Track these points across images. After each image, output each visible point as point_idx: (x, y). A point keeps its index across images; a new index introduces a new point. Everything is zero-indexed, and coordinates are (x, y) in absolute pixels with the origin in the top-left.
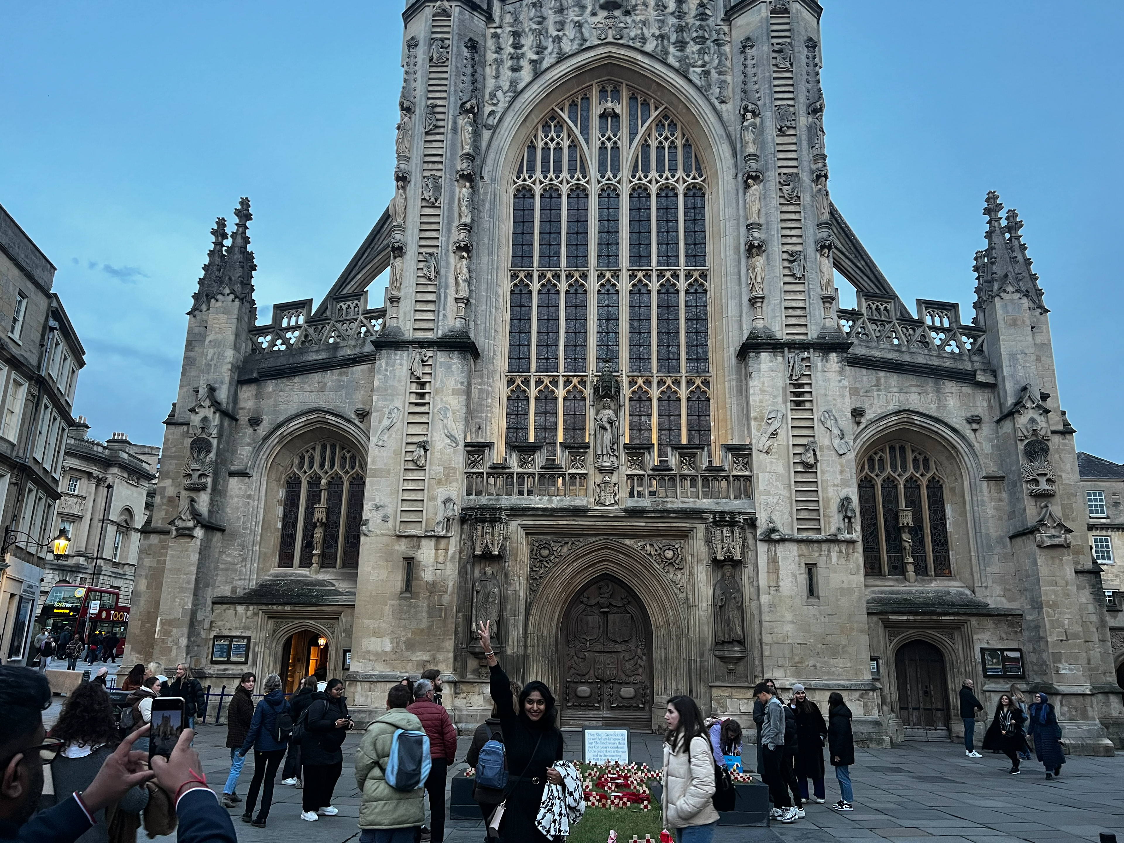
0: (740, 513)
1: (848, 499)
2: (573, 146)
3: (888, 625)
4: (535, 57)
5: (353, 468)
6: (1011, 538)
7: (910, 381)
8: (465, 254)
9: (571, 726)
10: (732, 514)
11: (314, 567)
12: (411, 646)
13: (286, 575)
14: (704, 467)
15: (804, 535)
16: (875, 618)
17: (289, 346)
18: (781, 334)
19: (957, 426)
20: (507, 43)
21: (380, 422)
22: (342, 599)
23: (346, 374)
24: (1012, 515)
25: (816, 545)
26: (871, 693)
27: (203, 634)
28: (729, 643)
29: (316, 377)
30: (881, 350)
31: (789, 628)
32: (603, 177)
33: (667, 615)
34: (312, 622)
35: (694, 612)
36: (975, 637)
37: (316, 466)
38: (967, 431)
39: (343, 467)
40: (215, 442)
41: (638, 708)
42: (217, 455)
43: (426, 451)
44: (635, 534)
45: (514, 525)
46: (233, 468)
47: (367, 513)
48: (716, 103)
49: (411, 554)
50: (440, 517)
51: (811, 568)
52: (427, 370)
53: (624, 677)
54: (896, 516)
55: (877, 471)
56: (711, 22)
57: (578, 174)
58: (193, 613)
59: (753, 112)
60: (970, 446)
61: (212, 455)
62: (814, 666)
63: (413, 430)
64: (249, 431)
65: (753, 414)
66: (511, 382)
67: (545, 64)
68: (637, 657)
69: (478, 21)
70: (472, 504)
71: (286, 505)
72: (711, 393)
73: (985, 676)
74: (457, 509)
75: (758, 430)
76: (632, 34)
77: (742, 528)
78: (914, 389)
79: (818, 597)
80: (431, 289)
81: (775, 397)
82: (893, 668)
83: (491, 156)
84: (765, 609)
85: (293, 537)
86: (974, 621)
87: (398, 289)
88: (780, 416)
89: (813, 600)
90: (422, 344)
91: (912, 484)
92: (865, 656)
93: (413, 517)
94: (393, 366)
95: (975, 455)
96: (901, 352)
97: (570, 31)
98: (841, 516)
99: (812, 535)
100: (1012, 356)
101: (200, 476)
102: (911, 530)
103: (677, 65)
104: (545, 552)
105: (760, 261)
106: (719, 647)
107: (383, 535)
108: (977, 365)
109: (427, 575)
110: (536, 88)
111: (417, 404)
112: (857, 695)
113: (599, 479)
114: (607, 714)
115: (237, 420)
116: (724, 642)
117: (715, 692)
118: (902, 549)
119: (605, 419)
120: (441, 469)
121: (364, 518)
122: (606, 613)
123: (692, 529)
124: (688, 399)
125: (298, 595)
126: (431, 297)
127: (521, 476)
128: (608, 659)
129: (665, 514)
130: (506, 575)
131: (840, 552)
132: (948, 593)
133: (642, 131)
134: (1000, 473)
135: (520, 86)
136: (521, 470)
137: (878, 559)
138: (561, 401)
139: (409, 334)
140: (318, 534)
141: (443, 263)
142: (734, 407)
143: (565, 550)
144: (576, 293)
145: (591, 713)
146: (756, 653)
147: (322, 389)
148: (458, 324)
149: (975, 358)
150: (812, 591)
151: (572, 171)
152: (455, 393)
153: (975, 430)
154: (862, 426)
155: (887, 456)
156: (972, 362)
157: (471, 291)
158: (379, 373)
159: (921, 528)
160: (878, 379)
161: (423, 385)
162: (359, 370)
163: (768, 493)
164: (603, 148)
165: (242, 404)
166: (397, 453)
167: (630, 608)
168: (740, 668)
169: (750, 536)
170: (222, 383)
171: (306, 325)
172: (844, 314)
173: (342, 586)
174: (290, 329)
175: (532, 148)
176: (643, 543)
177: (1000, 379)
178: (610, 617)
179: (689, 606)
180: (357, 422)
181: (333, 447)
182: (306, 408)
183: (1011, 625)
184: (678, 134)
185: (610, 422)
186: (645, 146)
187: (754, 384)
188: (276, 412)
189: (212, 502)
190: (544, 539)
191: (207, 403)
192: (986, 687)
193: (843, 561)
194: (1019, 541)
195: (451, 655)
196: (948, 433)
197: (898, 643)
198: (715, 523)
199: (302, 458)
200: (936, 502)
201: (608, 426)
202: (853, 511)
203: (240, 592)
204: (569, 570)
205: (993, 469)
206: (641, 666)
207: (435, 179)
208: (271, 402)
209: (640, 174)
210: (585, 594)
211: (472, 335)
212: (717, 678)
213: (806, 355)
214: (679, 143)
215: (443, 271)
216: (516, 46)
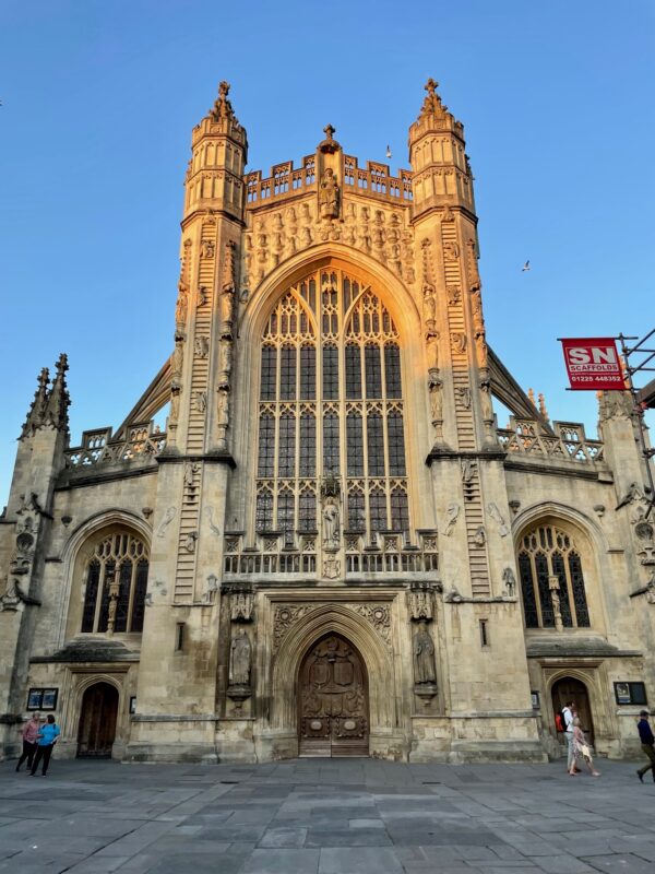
0: (430, 582)
1: (509, 569)
2: (303, 315)
3: (544, 666)
4: (276, 253)
5: (140, 553)
6: (632, 596)
7: (552, 481)
8: (225, 393)
9: (306, 753)
10: (424, 582)
11: (109, 631)
12: (182, 692)
13: (87, 638)
14: (402, 547)
15: (478, 597)
16: (534, 661)
17: (94, 462)
18: (455, 448)
19: (587, 514)
20: (257, 242)
21: (161, 518)
22: (130, 657)
23: (136, 482)
24: (631, 580)
25: (487, 605)
26: (532, 720)
27: (22, 688)
28: (425, 683)
29: (113, 486)
30: (529, 458)
31: (469, 670)
32: (326, 335)
33: (378, 663)
34: (106, 675)
35: (398, 659)
36: (609, 673)
37: (112, 552)
38: (595, 515)
39: (132, 552)
40: (35, 537)
41: (358, 737)
42: (37, 546)
43: (195, 539)
44: (353, 600)
45: (261, 596)
46: (49, 556)
47: (151, 587)
48: (405, 283)
49: (183, 620)
50: (206, 590)
51: (483, 623)
52: (197, 478)
53: (347, 713)
54: (547, 583)
55: (531, 547)
56: (401, 227)
57: (308, 334)
58: (15, 671)
59: (431, 291)
60: (597, 527)
61: (33, 547)
62: (489, 700)
63: (185, 523)
64: (62, 526)
65: (437, 507)
66: (260, 484)
67: (283, 258)
68: (357, 697)
69: (236, 227)
70: (229, 580)
71: (88, 583)
72: (408, 491)
73: (618, 703)
74: (219, 583)
75: (441, 519)
76: (345, 237)
77: (432, 593)
78: (554, 486)
79: (490, 645)
80: (201, 418)
81: (453, 494)
82: (550, 699)
83: (246, 322)
84: (451, 656)
85: (93, 609)
86: (607, 661)
87: (176, 419)
88: (456, 508)
89: (486, 648)
90: (193, 459)
91: (557, 558)
92: (528, 690)
93: (184, 591)
94: (172, 475)
95: (601, 535)
96: (544, 459)
97: (302, 235)
98: (504, 583)
99: (483, 597)
100: (623, 462)
101: (24, 563)
102: (558, 592)
103: (377, 257)
104: (285, 616)
105: (438, 395)
106: (418, 687)
107: (162, 605)
108: (600, 469)
109: (195, 636)
110: (277, 273)
111: (189, 504)
112: (522, 721)
113: (326, 557)
114: (334, 743)
115: (53, 519)
116: (420, 683)
117: (416, 723)
118: (552, 607)
119: (329, 513)
120: (207, 553)
121: (148, 591)
122: (332, 663)
123: (395, 596)
124: (392, 496)
125: (96, 653)
126: (201, 424)
127: (266, 557)
128: (335, 699)
129: (375, 584)
130: (256, 635)
131: (505, 610)
132: (588, 640)
133: (353, 303)
134: (620, 548)
135: (266, 273)
136: (267, 553)
137: (535, 615)
138: (297, 498)
139: (183, 452)
140: (113, 606)
141: (210, 400)
142: (425, 502)
143: (301, 614)
144: (308, 418)
145: (322, 743)
146: (446, 690)
147: (118, 493)
148: (220, 444)
149: (598, 463)
150: (485, 641)
151: (303, 330)
152: (217, 495)
153: (600, 516)
154: (518, 515)
155: (537, 536)
156: (595, 465)
157: (230, 419)
158: (160, 480)
159: (566, 591)
160: (528, 480)
161: (193, 489)
162: (146, 479)
163: (450, 566)
164: (325, 316)
165: (56, 507)
166: (172, 542)
167: (351, 658)
168: (434, 702)
169: (438, 600)
170: (43, 491)
171: (106, 447)
172: (501, 432)
173: (130, 646)
174: (94, 449)
175: (274, 315)
176: (359, 607)
177: (615, 478)
178: (336, 665)
179: (394, 654)
180: (144, 518)
181: (126, 538)
182: (104, 508)
183: (635, 664)
184: (379, 305)
185: (334, 515)
186: (356, 315)
187: (438, 485)
188: (82, 512)
189: (32, 582)
190: (284, 605)
191: (31, 506)
192: (619, 712)
193: (507, 617)
194: (636, 598)
195: (213, 699)
196: (580, 519)
197: (552, 681)
198: (412, 590)
199: (102, 547)
200: (576, 570)
201: (331, 517)
202: (513, 578)
203: (51, 653)
204: (305, 629)
205: (616, 546)
206: (360, 704)
207: (204, 339)
208: (79, 504)
209: (352, 333)
210: (317, 648)
211: (230, 452)
212: (417, 711)
213: (473, 463)
214: (380, 312)
215: (210, 406)
216: (264, 244)
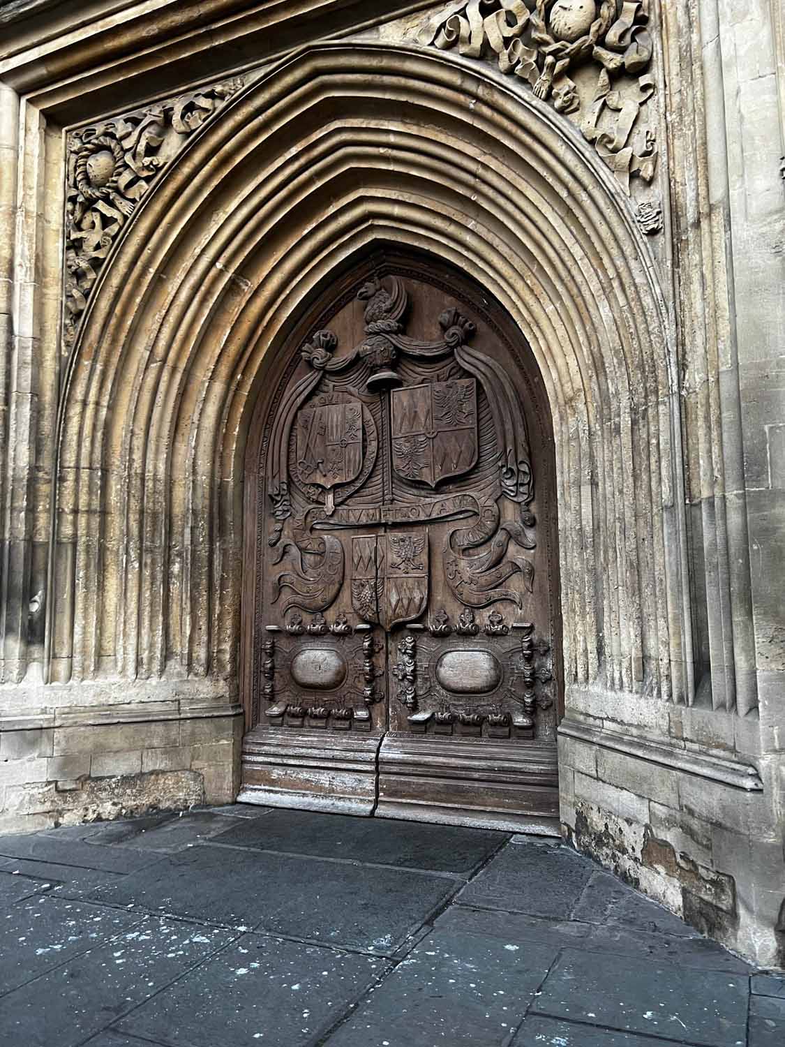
9: (267, 786)
53: (454, 611)
68: (501, 536)
104: (99, 165)
122: (387, 386)
128: (392, 548)
145: (337, 744)
167: (468, 358)
176: (450, 13)
178: (400, 398)
190: (102, 124)
206: (516, 568)
